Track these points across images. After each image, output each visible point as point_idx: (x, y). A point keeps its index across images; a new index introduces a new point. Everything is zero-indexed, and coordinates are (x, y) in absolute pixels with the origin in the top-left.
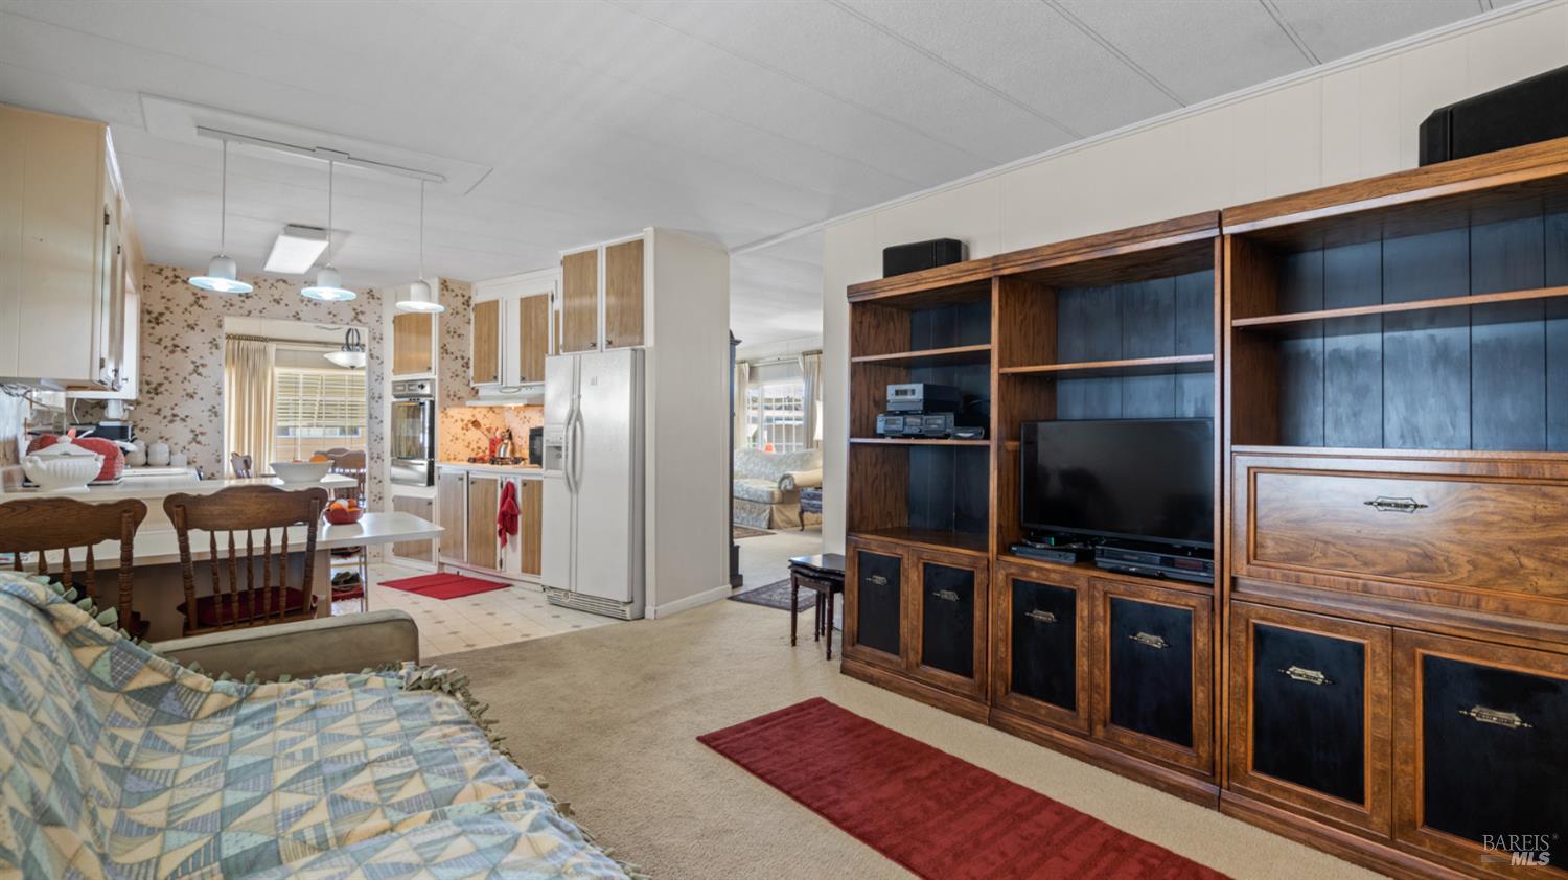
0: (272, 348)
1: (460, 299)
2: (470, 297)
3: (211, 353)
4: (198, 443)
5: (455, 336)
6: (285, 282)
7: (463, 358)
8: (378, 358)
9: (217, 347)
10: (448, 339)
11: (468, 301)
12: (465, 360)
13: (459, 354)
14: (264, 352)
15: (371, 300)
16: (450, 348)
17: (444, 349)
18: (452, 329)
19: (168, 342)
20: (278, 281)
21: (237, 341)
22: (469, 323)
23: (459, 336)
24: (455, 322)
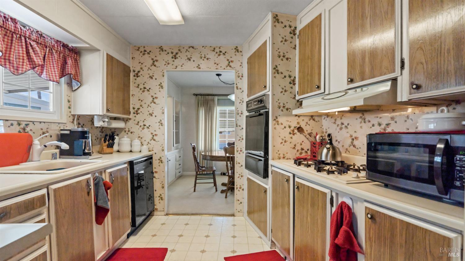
0: (216, 98)
1: (288, 30)
2: (296, 28)
3: (160, 91)
4: (154, 140)
5: (284, 59)
6: (193, 47)
7: (290, 77)
8: (240, 89)
9: (162, 87)
10: (279, 61)
11: (294, 31)
12: (292, 78)
13: (287, 74)
14: (213, 100)
15: (237, 53)
16: (280, 69)
17: (276, 70)
18: (282, 54)
19: (141, 86)
20: (189, 48)
21: (204, 96)
22: (295, 48)
23: (287, 59)
24: (284, 48)
